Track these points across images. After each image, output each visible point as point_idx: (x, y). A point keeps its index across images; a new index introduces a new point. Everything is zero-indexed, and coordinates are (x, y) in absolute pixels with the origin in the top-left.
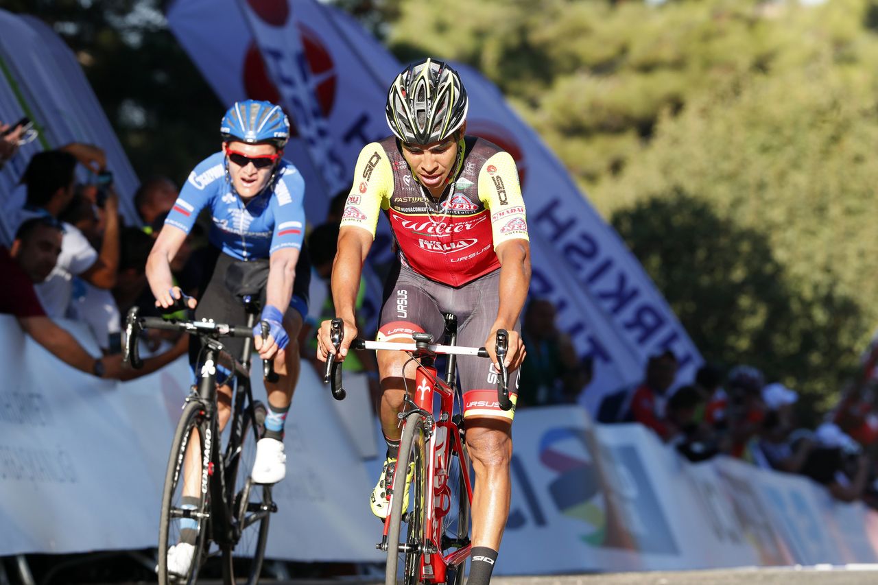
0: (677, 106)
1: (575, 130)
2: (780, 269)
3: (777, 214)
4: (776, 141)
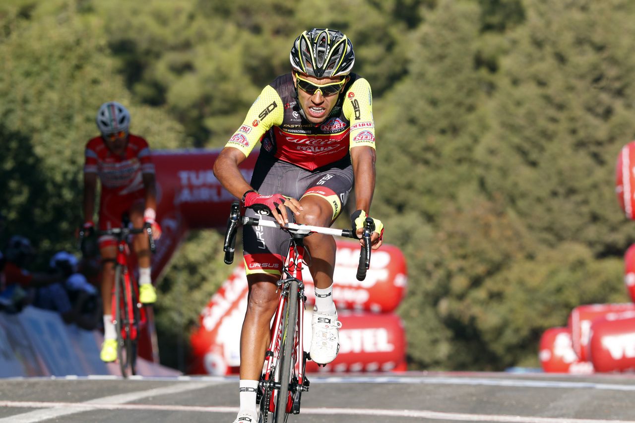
2: (39, 160)
3: (37, 121)
4: (35, 69)
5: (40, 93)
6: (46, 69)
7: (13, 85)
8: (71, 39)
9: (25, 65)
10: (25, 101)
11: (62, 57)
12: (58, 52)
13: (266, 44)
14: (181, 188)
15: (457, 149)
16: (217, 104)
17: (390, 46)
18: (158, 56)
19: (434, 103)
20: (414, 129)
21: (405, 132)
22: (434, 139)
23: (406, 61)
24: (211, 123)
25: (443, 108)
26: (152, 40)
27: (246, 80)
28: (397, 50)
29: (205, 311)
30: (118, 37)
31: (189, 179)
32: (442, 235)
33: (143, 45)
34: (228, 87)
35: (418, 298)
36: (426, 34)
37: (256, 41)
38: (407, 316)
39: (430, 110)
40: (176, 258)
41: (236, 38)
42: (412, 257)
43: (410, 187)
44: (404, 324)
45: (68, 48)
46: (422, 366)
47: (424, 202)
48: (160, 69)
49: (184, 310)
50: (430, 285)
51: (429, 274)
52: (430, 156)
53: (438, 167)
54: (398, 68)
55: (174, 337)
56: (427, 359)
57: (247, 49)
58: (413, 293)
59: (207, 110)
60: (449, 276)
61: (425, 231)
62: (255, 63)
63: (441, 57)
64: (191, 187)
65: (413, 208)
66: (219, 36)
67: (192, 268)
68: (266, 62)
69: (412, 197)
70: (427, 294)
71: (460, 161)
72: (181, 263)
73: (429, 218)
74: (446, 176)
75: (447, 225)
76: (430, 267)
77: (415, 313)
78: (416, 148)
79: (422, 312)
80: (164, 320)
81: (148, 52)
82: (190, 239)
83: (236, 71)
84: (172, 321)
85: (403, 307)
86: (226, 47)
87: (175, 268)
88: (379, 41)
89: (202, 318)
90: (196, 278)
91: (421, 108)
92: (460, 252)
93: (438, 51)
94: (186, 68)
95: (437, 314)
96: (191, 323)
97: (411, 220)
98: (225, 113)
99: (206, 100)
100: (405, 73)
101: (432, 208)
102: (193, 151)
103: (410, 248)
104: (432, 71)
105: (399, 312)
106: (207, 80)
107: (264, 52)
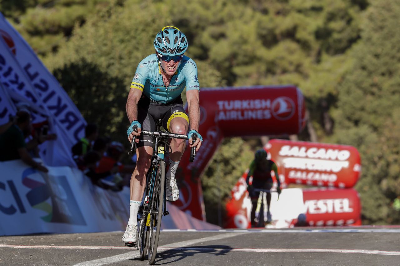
0: (82, 22)
1: (35, 32)
4: (127, 38)
5: (130, 53)
6: (134, 38)
7: (113, 48)
8: (149, 19)
9: (121, 35)
10: (121, 58)
11: (143, 30)
12: (141, 28)
13: (271, 20)
14: (219, 112)
15: (392, 86)
16: (240, 58)
17: (349, 21)
18: (203, 29)
19: (377, 56)
20: (365, 73)
21: (359, 75)
22: (377, 79)
23: (360, 30)
24: (237, 70)
25: (383, 60)
26: (200, 19)
27: (259, 43)
28: (353, 23)
29: (235, 188)
30: (178, 17)
31: (224, 105)
32: (383, 139)
33: (194, 22)
34: (248, 48)
35: (369, 179)
36: (372, 13)
37: (265, 19)
38: (361, 190)
39: (375, 61)
40: (216, 155)
41: (253, 17)
42: (365, 153)
43: (362, 109)
44: (360, 195)
45: (147, 25)
46: (371, 222)
47: (372, 118)
48: (205, 37)
49: (221, 188)
50: (376, 171)
51: (375, 164)
52: (375, 90)
53: (380, 97)
54: (354, 35)
55: (216, 204)
56: (374, 217)
57: (259, 23)
58: (365, 176)
59: (235, 62)
60: (388, 165)
61: (373, 137)
62: (264, 32)
63: (382, 28)
64: (225, 111)
65: (365, 123)
66: (242, 16)
67: (226, 162)
68: (271, 32)
69: (365, 116)
70: (374, 176)
71: (394, 93)
72: (219, 158)
73: (375, 129)
74: (385, 102)
75: (386, 132)
76: (376, 159)
77: (366, 188)
78: (366, 85)
79: (371, 188)
80: (209, 194)
81: (197, 27)
82: (225, 144)
83: (253, 38)
84: (214, 195)
85: (359, 184)
86: (246, 23)
87: (215, 161)
88: (342, 18)
89: (233, 193)
90: (229, 167)
91: (369, 60)
92: (395, 150)
93: (379, 24)
94: (222, 36)
95: (380, 189)
96: (226, 195)
97: (363, 130)
98: (246, 64)
99: (234, 56)
100: (359, 37)
101: (376, 123)
102: (226, 88)
103: (363, 148)
104: (376, 36)
105: (356, 188)
106: (235, 43)
107: (270, 26)
